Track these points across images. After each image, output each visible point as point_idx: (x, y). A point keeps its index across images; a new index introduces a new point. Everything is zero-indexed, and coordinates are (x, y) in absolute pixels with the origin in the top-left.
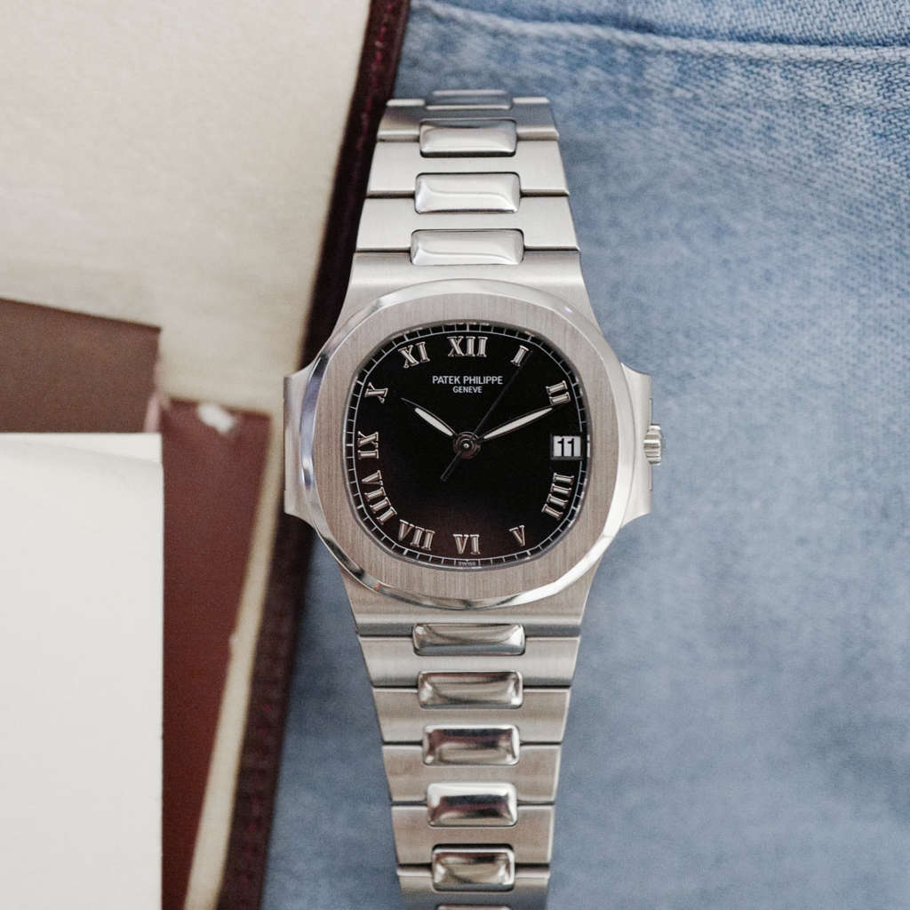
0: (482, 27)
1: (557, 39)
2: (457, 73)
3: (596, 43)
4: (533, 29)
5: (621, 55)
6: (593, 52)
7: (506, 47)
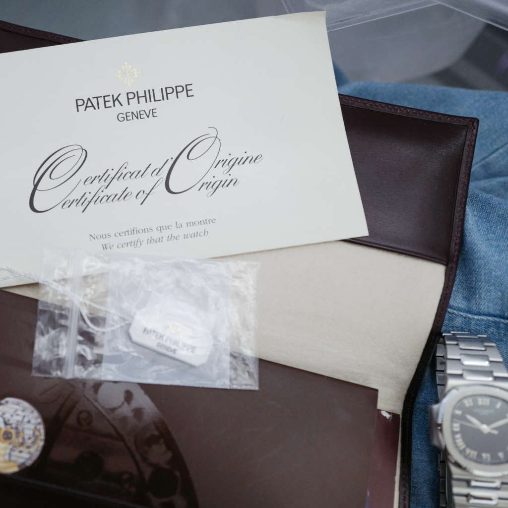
0: (461, 316)
1: (483, 320)
2: (452, 327)
3: (494, 322)
4: (476, 317)
5: (502, 325)
6: (493, 324)
7: (468, 321)
